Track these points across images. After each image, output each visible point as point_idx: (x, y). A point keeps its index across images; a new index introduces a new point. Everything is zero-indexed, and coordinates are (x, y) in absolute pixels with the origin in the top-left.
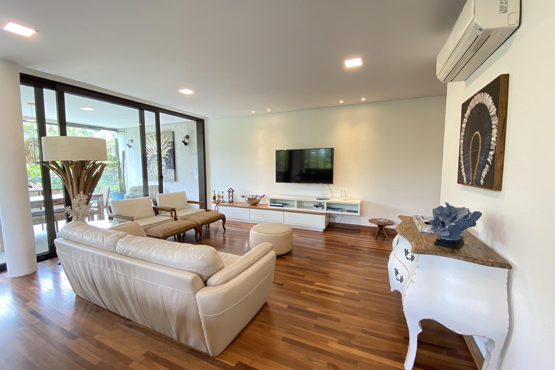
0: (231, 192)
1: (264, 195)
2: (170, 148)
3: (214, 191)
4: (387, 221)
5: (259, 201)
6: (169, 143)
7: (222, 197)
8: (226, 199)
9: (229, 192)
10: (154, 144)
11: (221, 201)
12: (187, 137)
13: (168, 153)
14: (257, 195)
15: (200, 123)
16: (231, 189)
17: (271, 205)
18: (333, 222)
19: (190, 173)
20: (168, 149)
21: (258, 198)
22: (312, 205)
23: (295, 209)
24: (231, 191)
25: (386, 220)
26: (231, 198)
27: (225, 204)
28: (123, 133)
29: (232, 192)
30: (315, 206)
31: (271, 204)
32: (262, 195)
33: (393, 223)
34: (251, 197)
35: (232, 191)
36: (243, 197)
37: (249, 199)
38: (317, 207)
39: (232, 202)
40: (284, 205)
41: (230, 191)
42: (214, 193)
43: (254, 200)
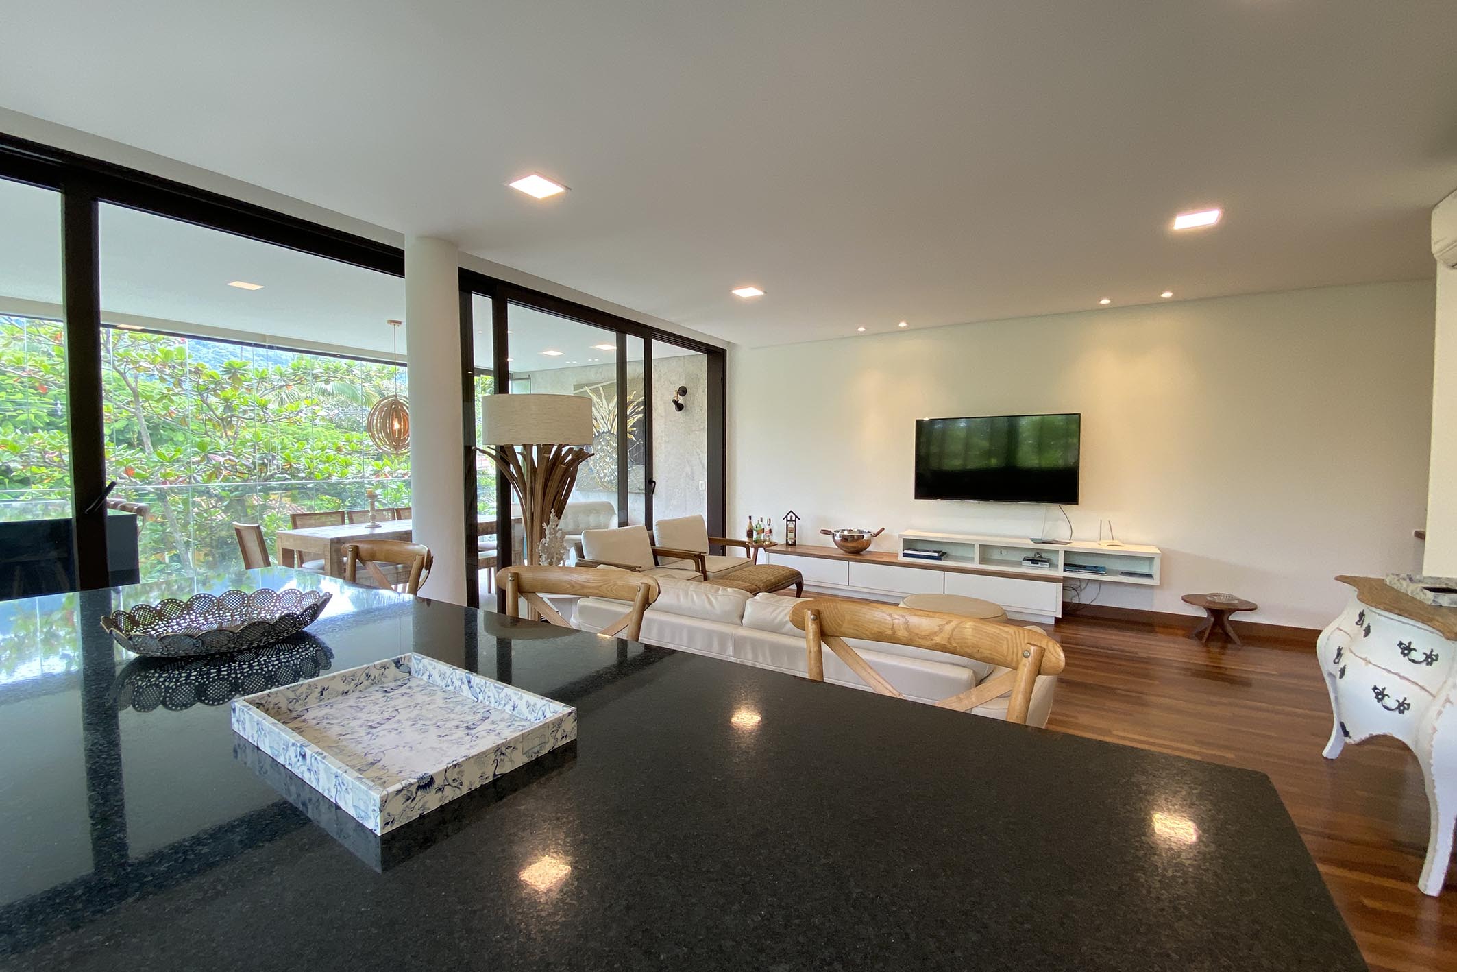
0: (791, 520)
1: (883, 529)
2: (640, 416)
3: (750, 517)
4: (1236, 602)
5: (868, 543)
6: (637, 404)
7: (770, 531)
8: (779, 538)
9: (787, 521)
10: (602, 407)
11: (767, 543)
12: (683, 391)
13: (635, 429)
14: (861, 529)
15: (717, 357)
16: (791, 514)
17: (905, 555)
18: (1075, 601)
19: (687, 474)
20: (636, 419)
21: (866, 537)
22: (1019, 557)
23: (976, 565)
24: (792, 518)
25: (1234, 598)
26: (791, 535)
27: (774, 548)
28: (527, 382)
29: (795, 521)
30: (1026, 559)
31: (906, 552)
32: (876, 531)
33: (1254, 607)
34: (846, 533)
35: (794, 519)
36: (826, 532)
37: (845, 539)
38: (1034, 561)
39: (794, 544)
40: (941, 556)
41: (789, 518)
42: (751, 523)
43: (857, 540)
